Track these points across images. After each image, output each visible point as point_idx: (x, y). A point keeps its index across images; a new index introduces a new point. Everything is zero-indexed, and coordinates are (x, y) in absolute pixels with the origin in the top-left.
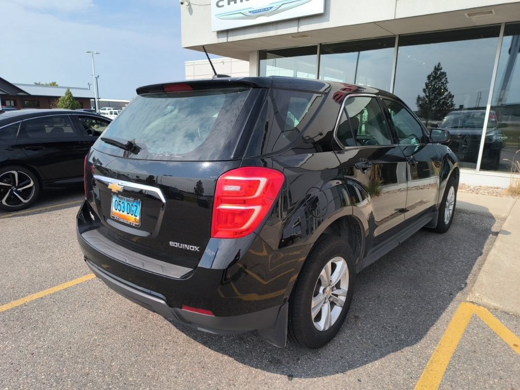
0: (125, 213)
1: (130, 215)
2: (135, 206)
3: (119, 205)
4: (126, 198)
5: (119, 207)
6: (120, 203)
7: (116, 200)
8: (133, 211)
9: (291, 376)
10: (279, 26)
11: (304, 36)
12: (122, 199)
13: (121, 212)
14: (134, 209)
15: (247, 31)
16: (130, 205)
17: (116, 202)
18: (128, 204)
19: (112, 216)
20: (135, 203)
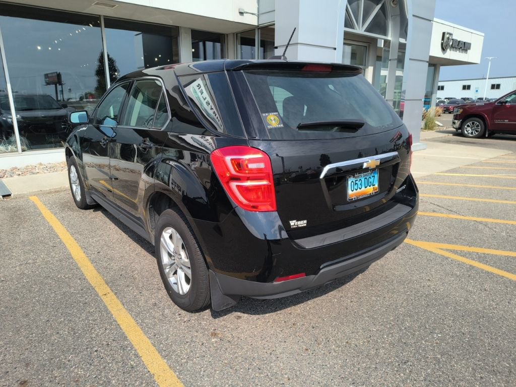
0: (363, 188)
1: (368, 187)
2: (373, 177)
3: (356, 184)
4: (363, 174)
5: (356, 187)
6: (356, 182)
7: (352, 182)
8: (371, 182)
12: (358, 177)
13: (359, 190)
14: (371, 180)
16: (368, 178)
17: (352, 183)
18: (365, 178)
19: (349, 200)
20: (372, 175)
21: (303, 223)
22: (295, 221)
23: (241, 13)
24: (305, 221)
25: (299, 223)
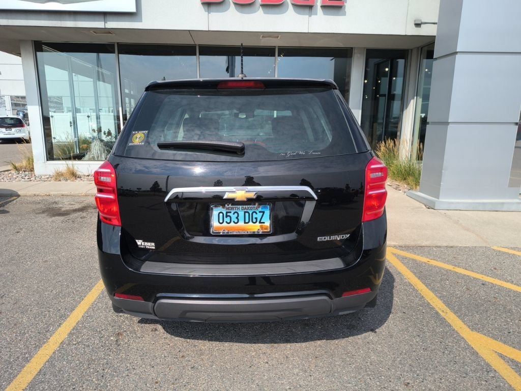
0: (241, 223)
1: (251, 223)
2: (261, 212)
3: (228, 216)
4: (240, 207)
5: (228, 220)
6: (229, 214)
7: (221, 213)
8: (256, 218)
9: (372, 330)
10: (79, 17)
11: (110, 33)
12: (232, 208)
13: (232, 224)
15: (31, 16)
16: (251, 213)
17: (221, 215)
18: (245, 212)
19: (213, 232)
20: (260, 209)
21: (151, 245)
22: (141, 241)
23: (418, 25)
24: (153, 244)
25: (146, 244)
